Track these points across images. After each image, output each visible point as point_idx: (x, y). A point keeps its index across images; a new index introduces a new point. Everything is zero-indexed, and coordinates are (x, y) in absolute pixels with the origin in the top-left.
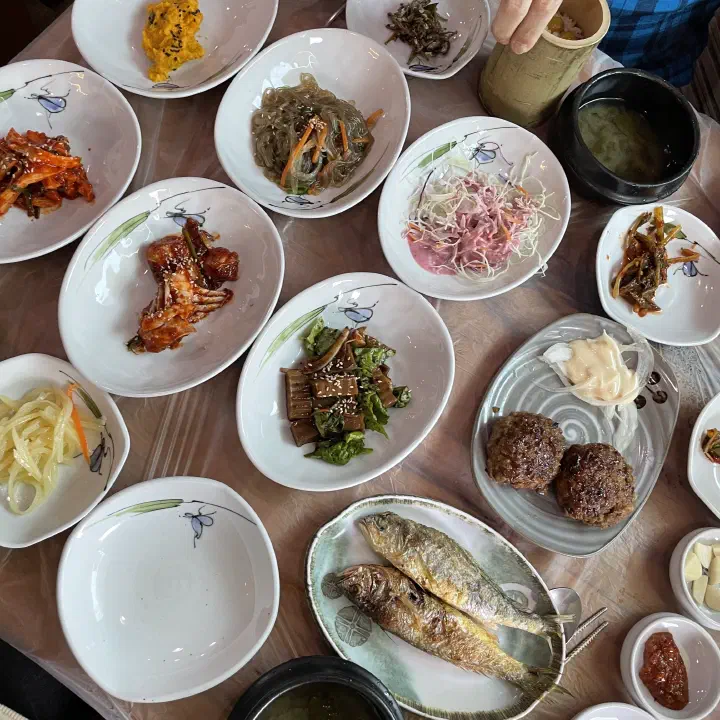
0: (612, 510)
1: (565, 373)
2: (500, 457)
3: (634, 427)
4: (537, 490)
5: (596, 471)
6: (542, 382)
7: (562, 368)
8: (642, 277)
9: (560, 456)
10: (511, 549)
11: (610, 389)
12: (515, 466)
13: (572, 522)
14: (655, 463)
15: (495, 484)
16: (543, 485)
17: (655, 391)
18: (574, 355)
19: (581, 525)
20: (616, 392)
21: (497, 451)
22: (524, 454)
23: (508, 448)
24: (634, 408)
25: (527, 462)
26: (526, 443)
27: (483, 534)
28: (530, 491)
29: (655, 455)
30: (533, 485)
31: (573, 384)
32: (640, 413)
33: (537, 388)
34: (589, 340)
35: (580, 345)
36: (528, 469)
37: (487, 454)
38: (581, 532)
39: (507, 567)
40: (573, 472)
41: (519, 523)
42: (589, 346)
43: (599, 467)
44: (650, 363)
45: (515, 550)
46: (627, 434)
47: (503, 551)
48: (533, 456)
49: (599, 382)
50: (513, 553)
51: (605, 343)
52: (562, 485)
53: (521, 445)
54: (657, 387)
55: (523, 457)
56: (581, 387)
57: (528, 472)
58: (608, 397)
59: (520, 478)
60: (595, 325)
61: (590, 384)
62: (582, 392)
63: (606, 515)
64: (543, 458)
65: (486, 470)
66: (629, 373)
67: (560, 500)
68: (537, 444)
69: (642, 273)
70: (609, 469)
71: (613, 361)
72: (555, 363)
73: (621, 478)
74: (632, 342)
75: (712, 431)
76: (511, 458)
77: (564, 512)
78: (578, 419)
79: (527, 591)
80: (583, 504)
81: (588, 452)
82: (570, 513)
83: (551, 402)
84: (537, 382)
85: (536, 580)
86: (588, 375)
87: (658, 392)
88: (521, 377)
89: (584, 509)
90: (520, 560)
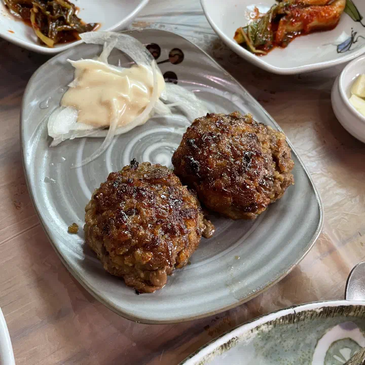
0: (275, 159)
1: (90, 128)
2: (127, 261)
3: (194, 97)
4: (204, 235)
5: (217, 147)
6: (84, 157)
7: (82, 127)
8: (52, 13)
9: (175, 180)
10: (268, 323)
11: (138, 93)
12: (152, 246)
13: (267, 215)
14: (242, 97)
15: (165, 290)
16: (201, 223)
17: (167, 58)
18: (76, 108)
19: (275, 207)
20: (145, 91)
21: (117, 260)
22: (141, 224)
23: (122, 242)
24: (173, 87)
25: (155, 225)
26: (129, 213)
27: (225, 354)
28: (199, 246)
29: (233, 93)
30: (193, 236)
31: (107, 128)
32: (182, 85)
33: (85, 168)
34: (71, 85)
35: (71, 96)
36: (166, 231)
37: (117, 278)
38: (284, 212)
39: (290, 343)
40: (205, 177)
41: (236, 288)
42: (78, 88)
43: (215, 140)
44: (136, 44)
45: (272, 317)
46: (196, 107)
47: (266, 337)
48: (152, 212)
49: (122, 98)
50: (274, 323)
51: (85, 71)
52: (213, 200)
53: (128, 220)
54: (165, 54)
55: (145, 228)
56: (117, 121)
57: (171, 232)
58: (146, 100)
59: (174, 249)
60: (59, 68)
61: (119, 110)
62: (122, 123)
63: (278, 168)
64: (164, 202)
65: (137, 292)
66: (133, 69)
67: (232, 214)
68: (140, 197)
69: (48, 13)
70: (223, 131)
71: (110, 74)
72: (72, 132)
73: (242, 125)
74: (101, 46)
75: (237, 34)
76: (136, 247)
77: (250, 218)
78: (150, 144)
79: (335, 333)
80: (251, 186)
81: (189, 144)
82: (254, 211)
83: (112, 161)
84: (79, 164)
85: (327, 311)
86: (107, 105)
87: (170, 56)
88: (59, 178)
89: (258, 190)
90: (290, 318)
